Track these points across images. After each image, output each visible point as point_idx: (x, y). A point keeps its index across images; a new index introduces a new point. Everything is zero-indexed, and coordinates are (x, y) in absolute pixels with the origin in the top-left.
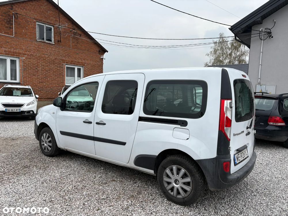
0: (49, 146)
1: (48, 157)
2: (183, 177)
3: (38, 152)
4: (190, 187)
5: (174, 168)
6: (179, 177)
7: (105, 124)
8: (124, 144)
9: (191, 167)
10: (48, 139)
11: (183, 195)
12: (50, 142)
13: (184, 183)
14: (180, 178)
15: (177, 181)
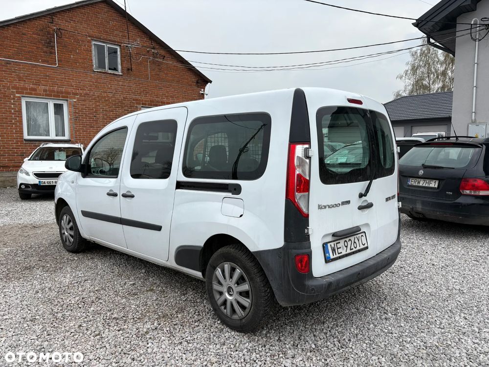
0: (71, 235)
1: (71, 254)
2: (238, 283)
3: (60, 246)
4: (249, 300)
5: (227, 267)
6: (232, 283)
7: (133, 196)
8: (158, 228)
9: (249, 264)
10: (69, 224)
11: (240, 315)
12: (71, 229)
13: (241, 294)
14: (235, 284)
15: (231, 290)
